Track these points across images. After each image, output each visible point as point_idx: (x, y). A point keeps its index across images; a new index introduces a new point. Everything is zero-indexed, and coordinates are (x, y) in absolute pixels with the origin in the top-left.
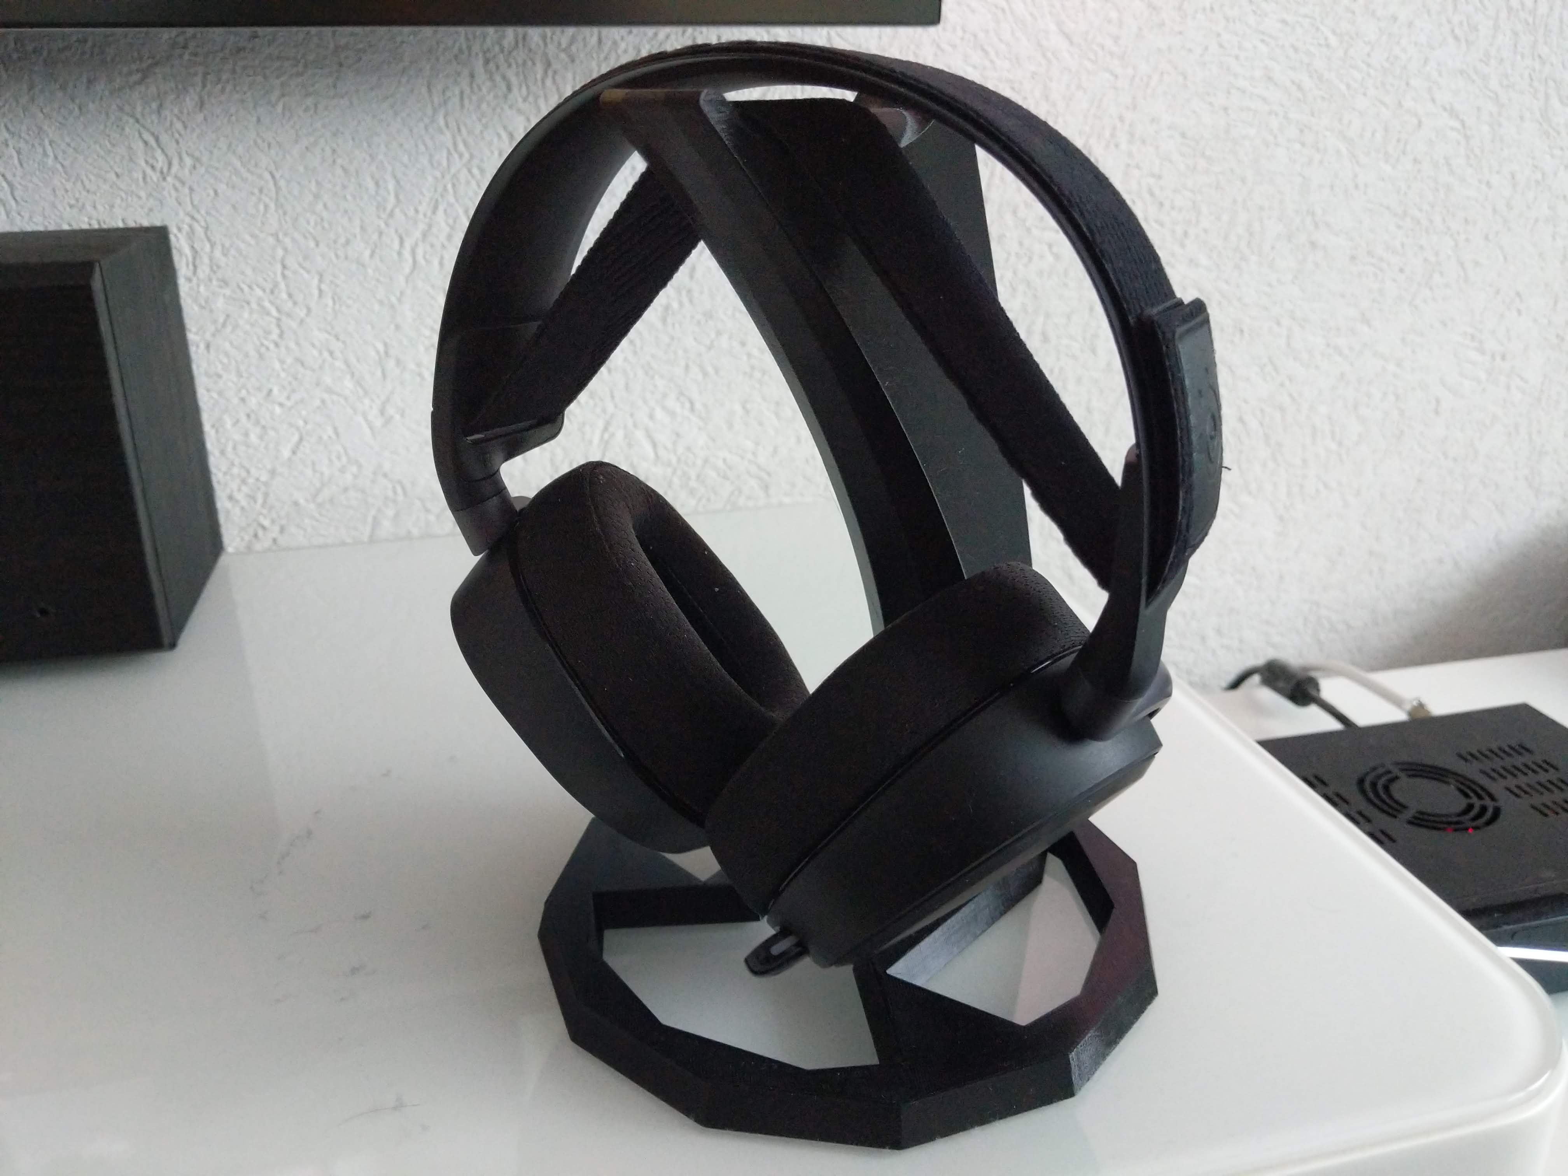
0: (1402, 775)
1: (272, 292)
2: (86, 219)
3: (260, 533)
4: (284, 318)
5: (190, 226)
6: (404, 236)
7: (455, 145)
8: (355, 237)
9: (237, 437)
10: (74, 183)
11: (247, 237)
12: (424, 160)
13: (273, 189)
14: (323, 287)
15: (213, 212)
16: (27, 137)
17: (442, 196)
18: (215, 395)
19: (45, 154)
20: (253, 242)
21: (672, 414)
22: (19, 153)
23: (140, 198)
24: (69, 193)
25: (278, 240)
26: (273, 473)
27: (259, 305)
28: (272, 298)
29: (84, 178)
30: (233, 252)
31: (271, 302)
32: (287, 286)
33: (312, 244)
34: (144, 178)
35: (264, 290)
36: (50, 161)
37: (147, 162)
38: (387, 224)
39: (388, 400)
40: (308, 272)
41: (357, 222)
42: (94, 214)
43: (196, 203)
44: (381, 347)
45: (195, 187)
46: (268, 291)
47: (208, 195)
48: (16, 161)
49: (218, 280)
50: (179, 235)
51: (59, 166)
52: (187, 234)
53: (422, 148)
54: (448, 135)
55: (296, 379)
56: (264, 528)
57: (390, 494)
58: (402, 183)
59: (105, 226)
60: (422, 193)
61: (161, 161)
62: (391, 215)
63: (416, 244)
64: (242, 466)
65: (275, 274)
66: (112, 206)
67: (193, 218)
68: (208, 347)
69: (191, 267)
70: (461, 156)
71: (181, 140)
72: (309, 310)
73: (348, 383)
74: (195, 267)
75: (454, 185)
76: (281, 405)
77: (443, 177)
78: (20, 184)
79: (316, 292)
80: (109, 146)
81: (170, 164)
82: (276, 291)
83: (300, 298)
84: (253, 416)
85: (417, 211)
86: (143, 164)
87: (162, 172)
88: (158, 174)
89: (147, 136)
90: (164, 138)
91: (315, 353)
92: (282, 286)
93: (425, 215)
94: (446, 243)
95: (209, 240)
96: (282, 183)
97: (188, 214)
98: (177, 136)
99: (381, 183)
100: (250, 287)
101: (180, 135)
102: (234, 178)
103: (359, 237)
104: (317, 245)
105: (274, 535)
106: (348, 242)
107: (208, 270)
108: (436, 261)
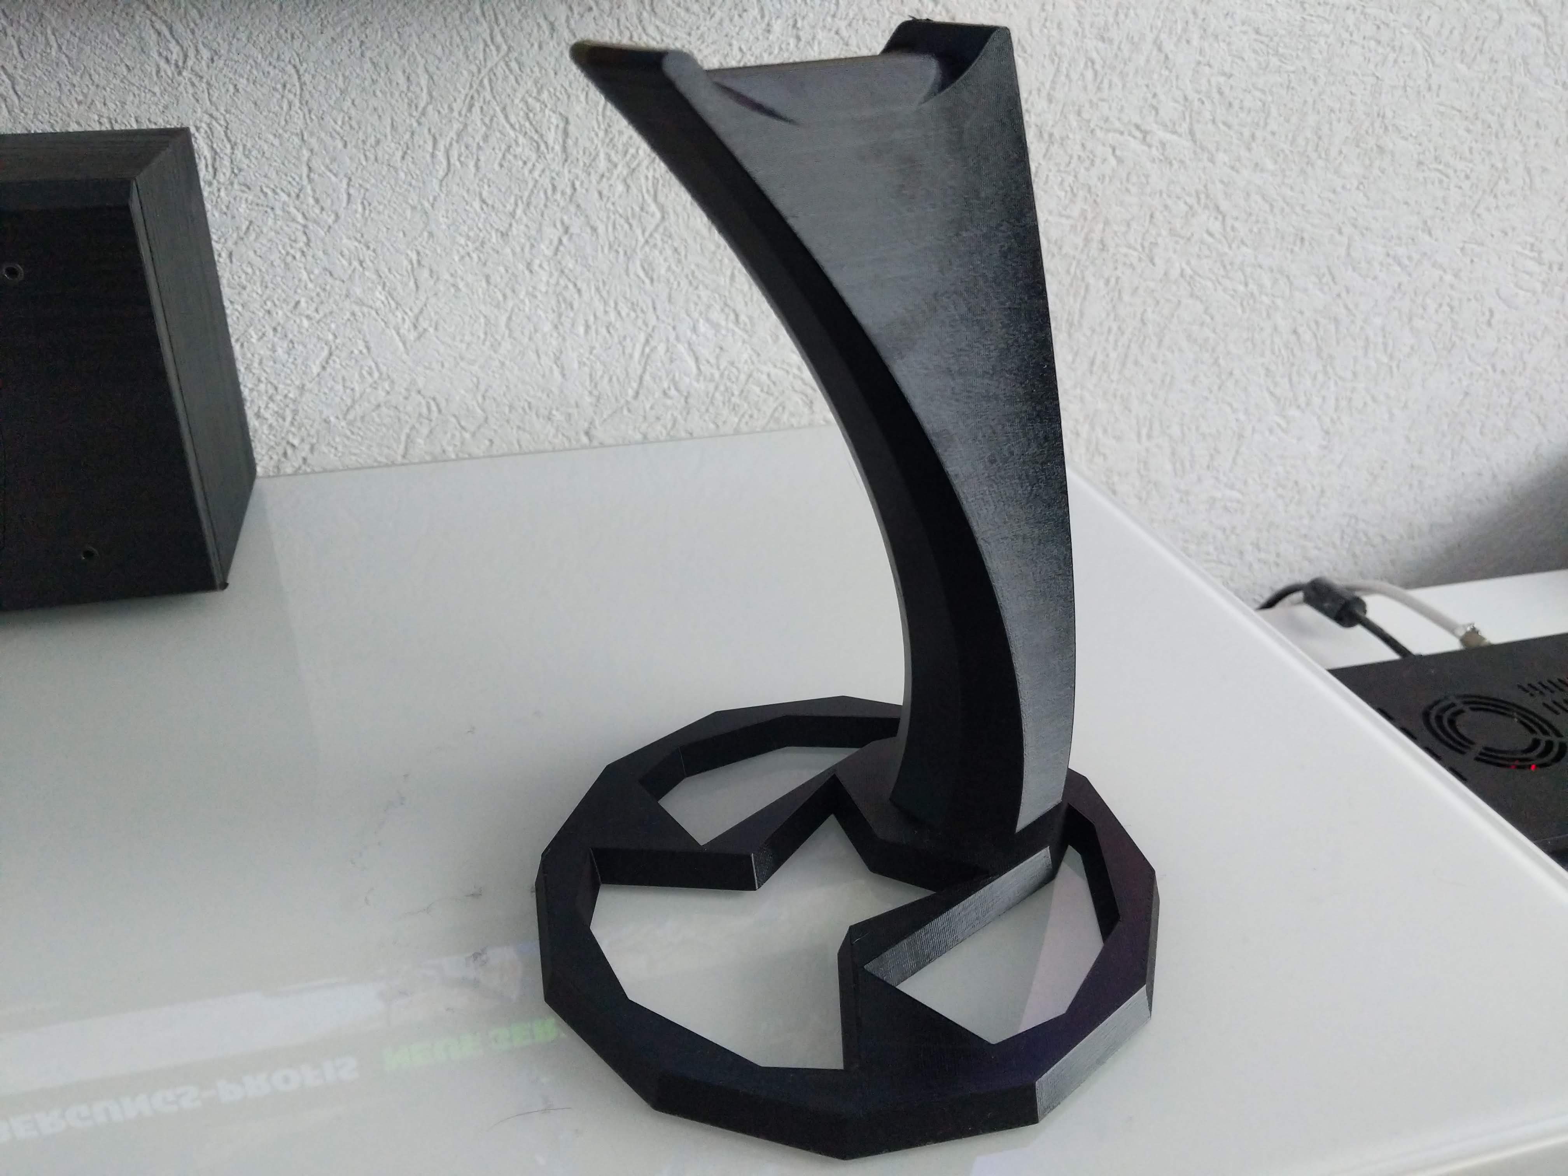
0: (1466, 708)
1: (298, 196)
2: (96, 118)
3: (290, 451)
5: (209, 125)
6: (437, 136)
7: (492, 37)
8: (386, 136)
9: (265, 352)
10: (81, 77)
11: (271, 137)
12: (460, 54)
13: (298, 86)
14: (352, 191)
15: (234, 110)
16: (27, 24)
17: (478, 92)
18: (240, 308)
19: (48, 43)
20: (276, 142)
21: (716, 326)
22: (19, 43)
23: (154, 94)
24: (77, 88)
25: (303, 140)
26: (302, 388)
27: (283, 210)
28: (297, 202)
29: (92, 72)
30: (254, 153)
31: (298, 208)
32: (314, 191)
33: (340, 145)
34: (158, 72)
35: (289, 195)
36: (54, 53)
37: (160, 54)
38: (419, 124)
40: (336, 175)
41: (387, 121)
42: (104, 110)
43: (214, 99)
44: (414, 257)
45: (213, 82)
46: (293, 195)
47: (227, 91)
48: (16, 51)
49: (240, 184)
50: (197, 134)
51: (63, 58)
52: (206, 132)
53: (457, 39)
54: (485, 25)
55: (324, 290)
56: (293, 446)
57: (424, 411)
58: (435, 78)
59: (117, 127)
60: (456, 89)
61: (175, 53)
62: (424, 113)
63: (451, 144)
64: (269, 382)
65: (301, 178)
66: (124, 103)
67: (211, 116)
68: (230, 255)
69: (210, 169)
70: (498, 49)
71: (196, 30)
72: (337, 217)
73: (380, 295)
74: (215, 170)
75: (490, 80)
76: (308, 317)
77: (479, 71)
78: (21, 77)
79: (344, 197)
80: (118, 35)
81: (186, 57)
82: (302, 195)
83: (327, 204)
84: (279, 329)
85: (451, 109)
86: (155, 56)
87: (177, 66)
88: (173, 67)
89: (159, 25)
90: (179, 28)
91: (345, 263)
92: (309, 190)
93: (460, 114)
94: (481, 144)
95: (229, 140)
96: (307, 78)
97: (206, 112)
98: (192, 25)
99: (413, 77)
100: (274, 191)
101: (196, 25)
102: (255, 72)
103: (389, 137)
104: (345, 146)
105: (304, 454)
106: (378, 142)
107: (228, 174)
108: (471, 164)
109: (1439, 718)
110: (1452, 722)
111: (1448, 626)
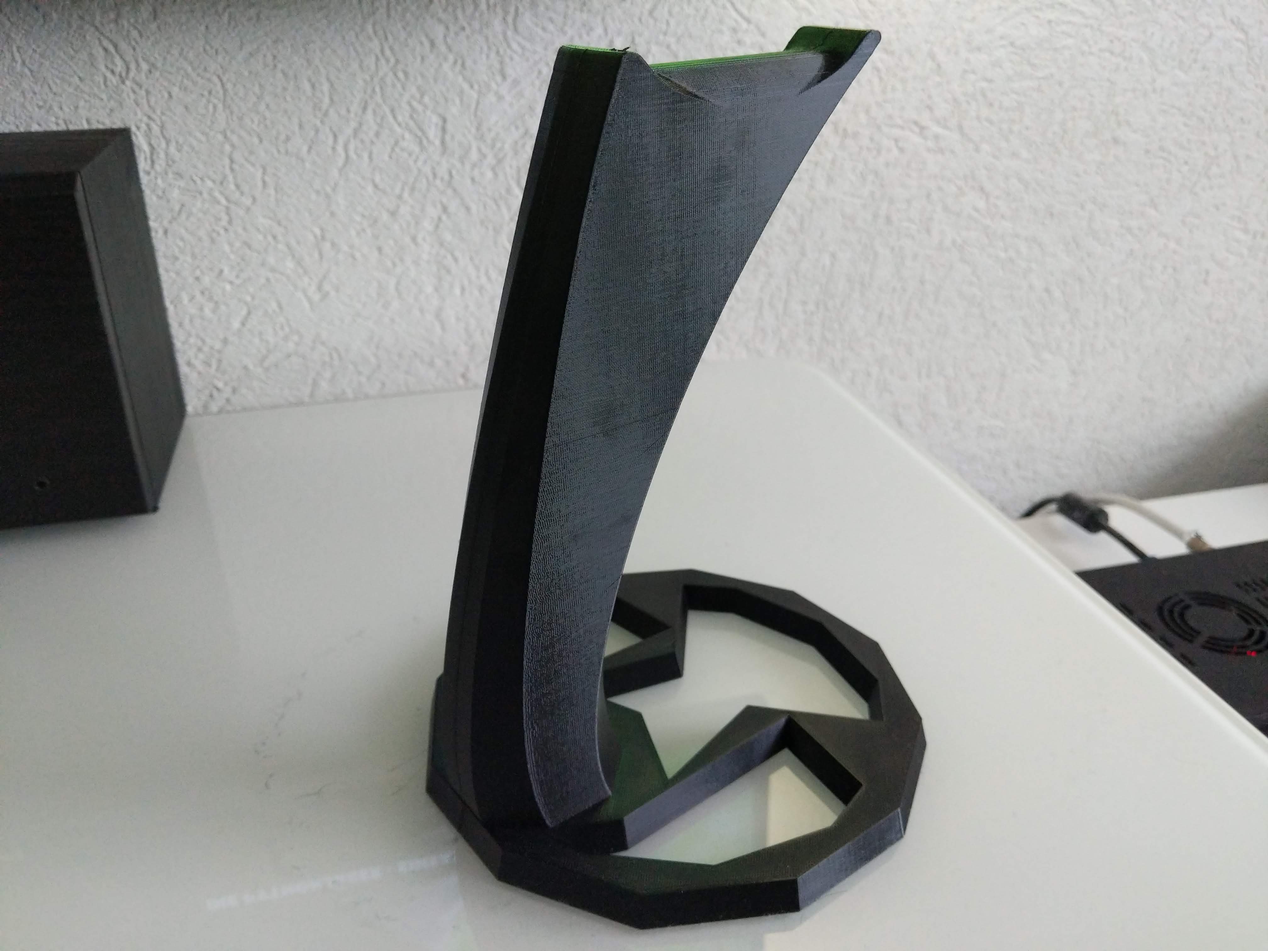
0: (1192, 603)
1: (222, 183)
2: (53, 119)
3: (215, 393)
4: (233, 207)
5: (148, 125)
6: (337, 133)
7: (382, 51)
8: (294, 134)
9: (193, 311)
10: (42, 86)
11: (198, 135)
12: (355, 66)
13: (221, 92)
14: (267, 179)
15: (168, 113)
17: (371, 97)
18: (173, 275)
19: (13, 59)
20: (203, 139)
23: (101, 100)
24: (38, 96)
25: (225, 137)
26: (225, 341)
27: (210, 195)
28: (221, 189)
29: (51, 82)
30: (186, 148)
31: (221, 193)
32: (235, 178)
33: (256, 140)
34: (105, 82)
35: (214, 181)
36: (18, 67)
37: (107, 67)
38: (322, 122)
39: (325, 277)
40: (253, 165)
41: (295, 121)
42: (60, 113)
43: (152, 104)
44: (318, 231)
45: (151, 89)
46: (218, 183)
47: (163, 97)
49: (174, 173)
50: (138, 133)
51: (26, 71)
52: (145, 132)
53: (353, 54)
54: (376, 42)
55: (243, 260)
56: (218, 389)
57: (327, 359)
58: (335, 86)
59: (72, 128)
60: (352, 94)
61: (119, 66)
62: (326, 114)
63: (349, 140)
64: (198, 336)
65: (224, 167)
66: (77, 108)
67: (149, 118)
68: (166, 232)
69: (149, 162)
70: (388, 61)
71: (136, 46)
72: (254, 199)
73: (290, 264)
74: (153, 162)
75: (381, 88)
76: (231, 283)
77: (372, 79)
79: (260, 184)
80: (72, 52)
81: (128, 69)
82: (225, 184)
83: (246, 188)
84: (207, 293)
85: (348, 111)
86: (103, 68)
87: (121, 76)
88: (118, 77)
89: (106, 43)
90: (123, 45)
91: (260, 237)
92: (230, 178)
93: (356, 115)
94: (375, 140)
95: (164, 137)
96: (229, 86)
97: (146, 115)
98: (133, 43)
99: (317, 85)
100: (202, 179)
101: (137, 43)
102: (185, 81)
103: (297, 134)
104: (261, 141)
105: (227, 396)
106: (288, 139)
107: (164, 164)
108: (365, 156)
109: (1171, 612)
110: (1182, 615)
111: (1177, 533)
